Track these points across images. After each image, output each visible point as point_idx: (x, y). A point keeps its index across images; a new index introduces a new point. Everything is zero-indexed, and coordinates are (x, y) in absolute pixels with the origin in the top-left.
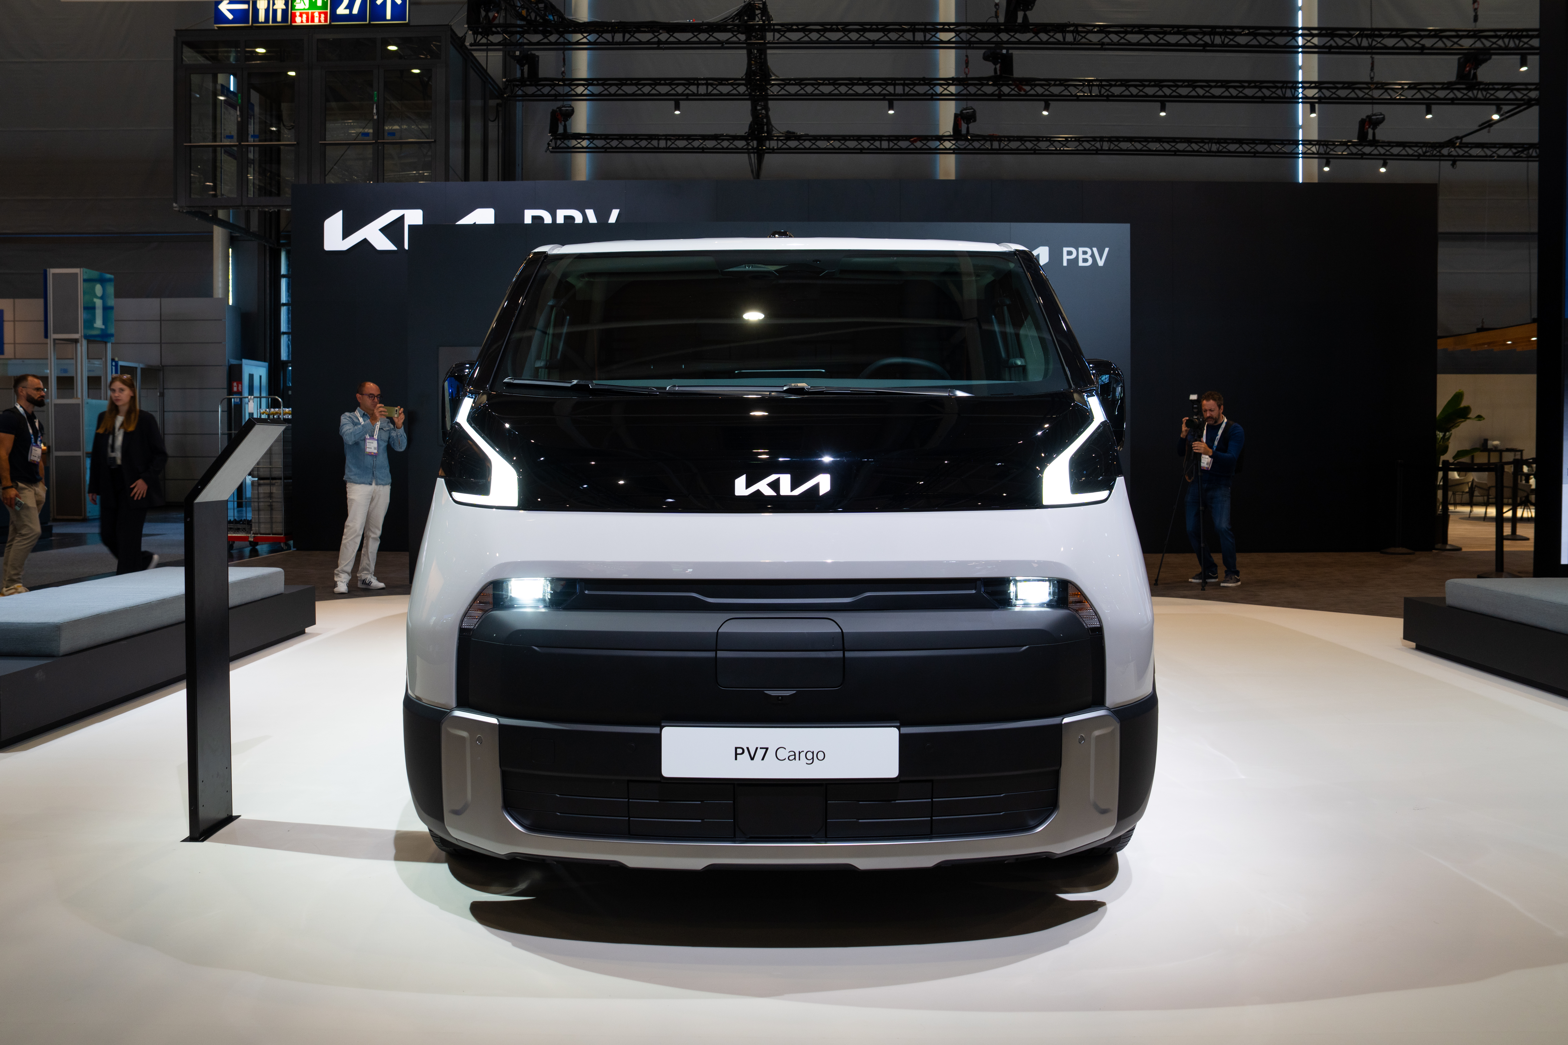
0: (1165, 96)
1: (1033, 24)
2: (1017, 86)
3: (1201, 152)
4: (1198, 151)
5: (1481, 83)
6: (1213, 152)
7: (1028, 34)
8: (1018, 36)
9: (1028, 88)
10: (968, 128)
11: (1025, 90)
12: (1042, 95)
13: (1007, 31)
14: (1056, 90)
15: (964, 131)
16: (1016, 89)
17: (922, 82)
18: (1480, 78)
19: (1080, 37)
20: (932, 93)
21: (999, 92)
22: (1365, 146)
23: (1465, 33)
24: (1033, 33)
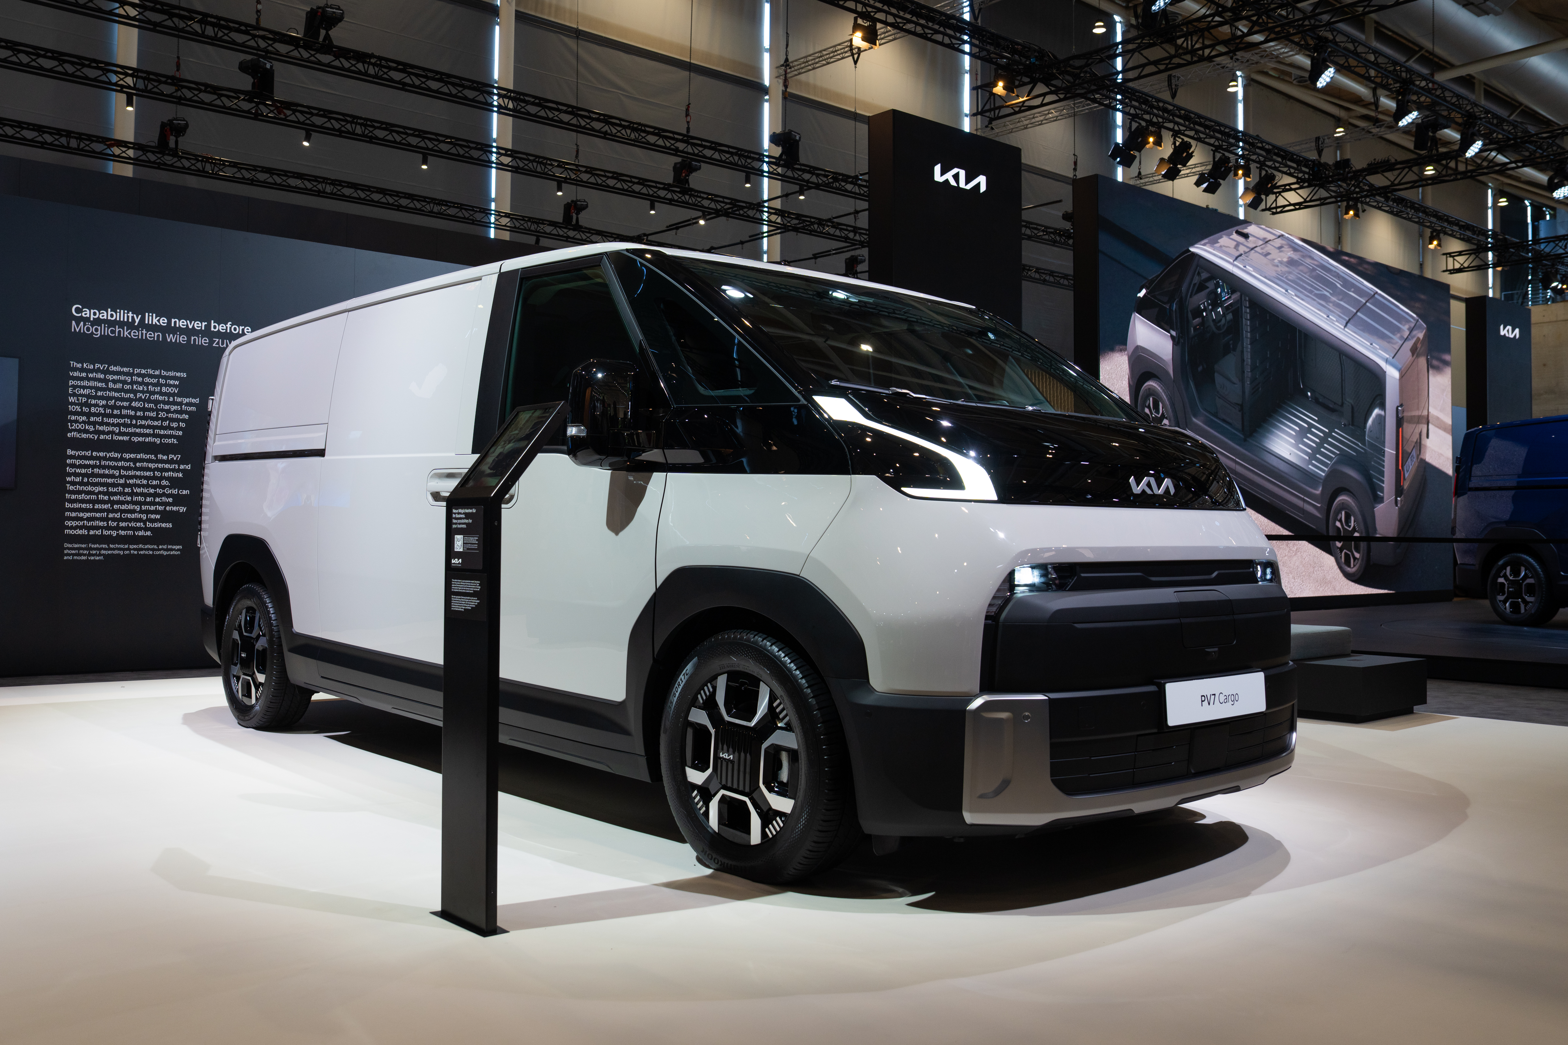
0: (427, 149)
1: (336, 47)
2: (277, 108)
3: (423, 211)
4: (420, 210)
5: (692, 190)
6: (435, 213)
7: (328, 56)
8: (318, 56)
9: (288, 112)
10: (177, 142)
11: (285, 114)
12: (303, 123)
13: (306, 47)
14: (318, 121)
15: (172, 144)
16: (275, 111)
17: (169, 81)
18: (692, 185)
19: (382, 73)
20: (181, 96)
21: (256, 111)
22: (570, 229)
23: (708, 144)
24: (334, 56)
